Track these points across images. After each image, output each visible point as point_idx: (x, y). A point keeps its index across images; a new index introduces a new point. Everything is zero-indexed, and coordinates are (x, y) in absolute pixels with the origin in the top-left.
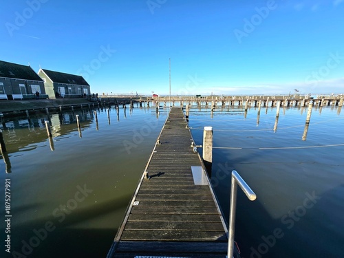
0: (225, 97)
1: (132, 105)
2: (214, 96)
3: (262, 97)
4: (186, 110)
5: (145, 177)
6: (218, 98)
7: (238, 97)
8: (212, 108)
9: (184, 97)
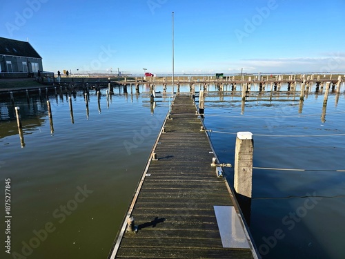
0: (265, 77)
1: (112, 90)
2: (246, 76)
3: (328, 77)
4: (199, 99)
5: (129, 229)
6: (253, 77)
7: (285, 77)
8: (243, 95)
9: (195, 78)
